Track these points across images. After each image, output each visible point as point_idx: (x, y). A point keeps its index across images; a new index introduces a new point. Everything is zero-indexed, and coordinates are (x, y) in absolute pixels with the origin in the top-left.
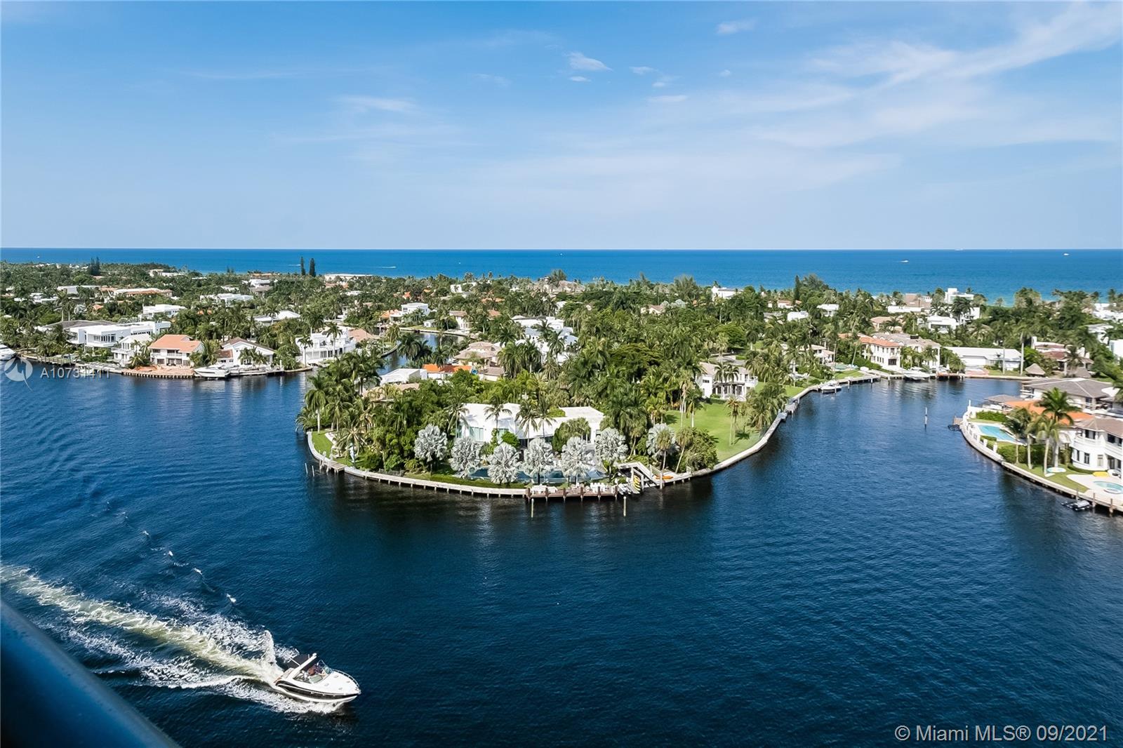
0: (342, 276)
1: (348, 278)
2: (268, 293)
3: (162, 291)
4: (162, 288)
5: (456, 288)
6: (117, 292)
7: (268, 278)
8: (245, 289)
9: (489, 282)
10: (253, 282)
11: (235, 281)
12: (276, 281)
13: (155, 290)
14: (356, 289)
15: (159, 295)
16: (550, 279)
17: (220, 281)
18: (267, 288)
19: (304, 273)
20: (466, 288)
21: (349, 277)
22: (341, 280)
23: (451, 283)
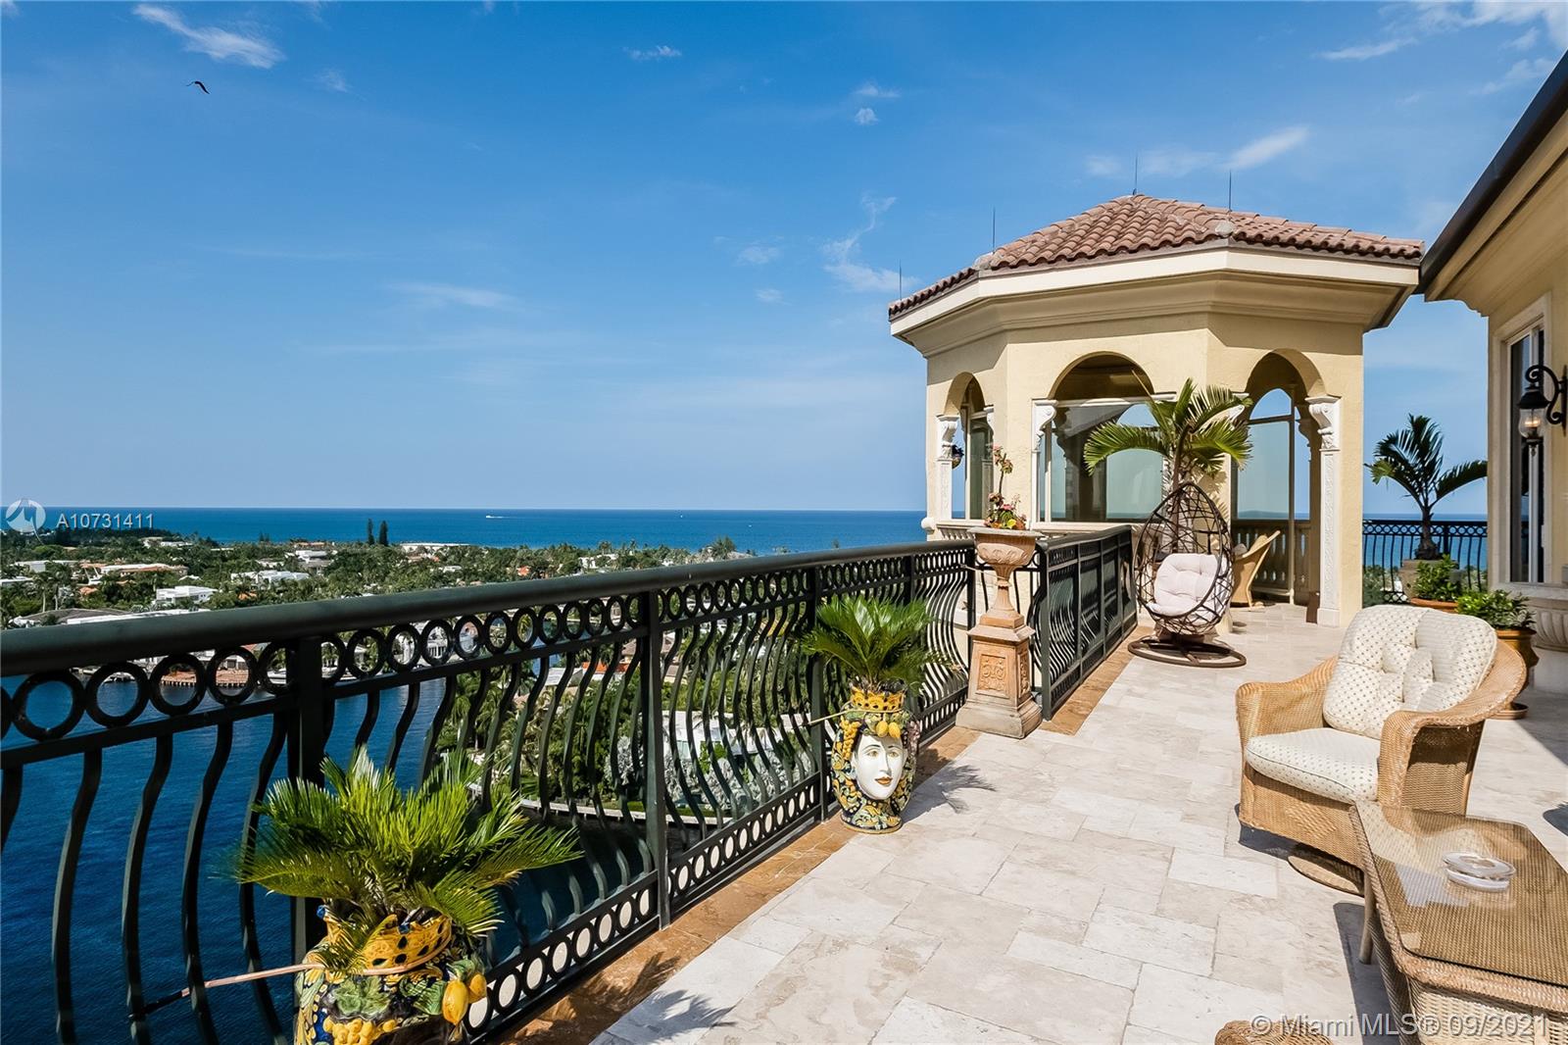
0: (427, 546)
1: (435, 549)
2: (328, 571)
3: (173, 568)
4: (171, 563)
5: (589, 562)
6: (106, 569)
7: (320, 549)
8: (294, 564)
9: (631, 553)
10: (302, 554)
11: (276, 554)
12: (335, 552)
13: (162, 565)
14: (451, 564)
15: (170, 573)
16: (714, 550)
17: (254, 554)
18: (324, 564)
19: (371, 542)
20: (601, 562)
21: (437, 546)
22: (426, 551)
23: (579, 555)
